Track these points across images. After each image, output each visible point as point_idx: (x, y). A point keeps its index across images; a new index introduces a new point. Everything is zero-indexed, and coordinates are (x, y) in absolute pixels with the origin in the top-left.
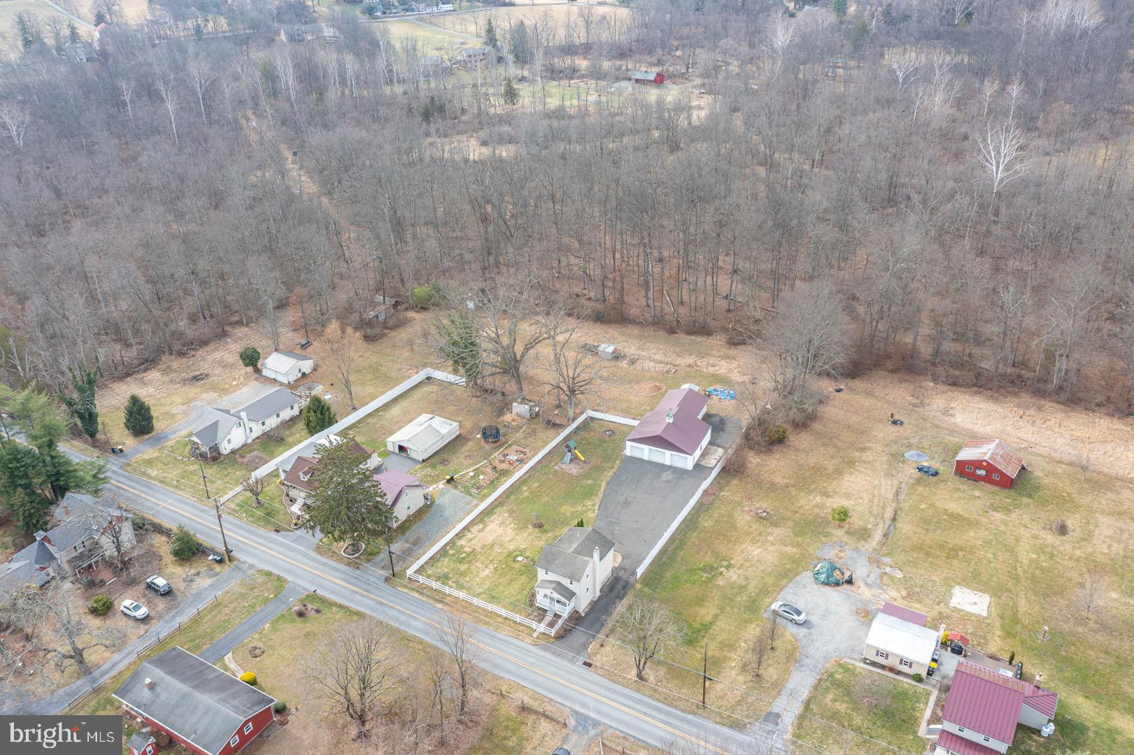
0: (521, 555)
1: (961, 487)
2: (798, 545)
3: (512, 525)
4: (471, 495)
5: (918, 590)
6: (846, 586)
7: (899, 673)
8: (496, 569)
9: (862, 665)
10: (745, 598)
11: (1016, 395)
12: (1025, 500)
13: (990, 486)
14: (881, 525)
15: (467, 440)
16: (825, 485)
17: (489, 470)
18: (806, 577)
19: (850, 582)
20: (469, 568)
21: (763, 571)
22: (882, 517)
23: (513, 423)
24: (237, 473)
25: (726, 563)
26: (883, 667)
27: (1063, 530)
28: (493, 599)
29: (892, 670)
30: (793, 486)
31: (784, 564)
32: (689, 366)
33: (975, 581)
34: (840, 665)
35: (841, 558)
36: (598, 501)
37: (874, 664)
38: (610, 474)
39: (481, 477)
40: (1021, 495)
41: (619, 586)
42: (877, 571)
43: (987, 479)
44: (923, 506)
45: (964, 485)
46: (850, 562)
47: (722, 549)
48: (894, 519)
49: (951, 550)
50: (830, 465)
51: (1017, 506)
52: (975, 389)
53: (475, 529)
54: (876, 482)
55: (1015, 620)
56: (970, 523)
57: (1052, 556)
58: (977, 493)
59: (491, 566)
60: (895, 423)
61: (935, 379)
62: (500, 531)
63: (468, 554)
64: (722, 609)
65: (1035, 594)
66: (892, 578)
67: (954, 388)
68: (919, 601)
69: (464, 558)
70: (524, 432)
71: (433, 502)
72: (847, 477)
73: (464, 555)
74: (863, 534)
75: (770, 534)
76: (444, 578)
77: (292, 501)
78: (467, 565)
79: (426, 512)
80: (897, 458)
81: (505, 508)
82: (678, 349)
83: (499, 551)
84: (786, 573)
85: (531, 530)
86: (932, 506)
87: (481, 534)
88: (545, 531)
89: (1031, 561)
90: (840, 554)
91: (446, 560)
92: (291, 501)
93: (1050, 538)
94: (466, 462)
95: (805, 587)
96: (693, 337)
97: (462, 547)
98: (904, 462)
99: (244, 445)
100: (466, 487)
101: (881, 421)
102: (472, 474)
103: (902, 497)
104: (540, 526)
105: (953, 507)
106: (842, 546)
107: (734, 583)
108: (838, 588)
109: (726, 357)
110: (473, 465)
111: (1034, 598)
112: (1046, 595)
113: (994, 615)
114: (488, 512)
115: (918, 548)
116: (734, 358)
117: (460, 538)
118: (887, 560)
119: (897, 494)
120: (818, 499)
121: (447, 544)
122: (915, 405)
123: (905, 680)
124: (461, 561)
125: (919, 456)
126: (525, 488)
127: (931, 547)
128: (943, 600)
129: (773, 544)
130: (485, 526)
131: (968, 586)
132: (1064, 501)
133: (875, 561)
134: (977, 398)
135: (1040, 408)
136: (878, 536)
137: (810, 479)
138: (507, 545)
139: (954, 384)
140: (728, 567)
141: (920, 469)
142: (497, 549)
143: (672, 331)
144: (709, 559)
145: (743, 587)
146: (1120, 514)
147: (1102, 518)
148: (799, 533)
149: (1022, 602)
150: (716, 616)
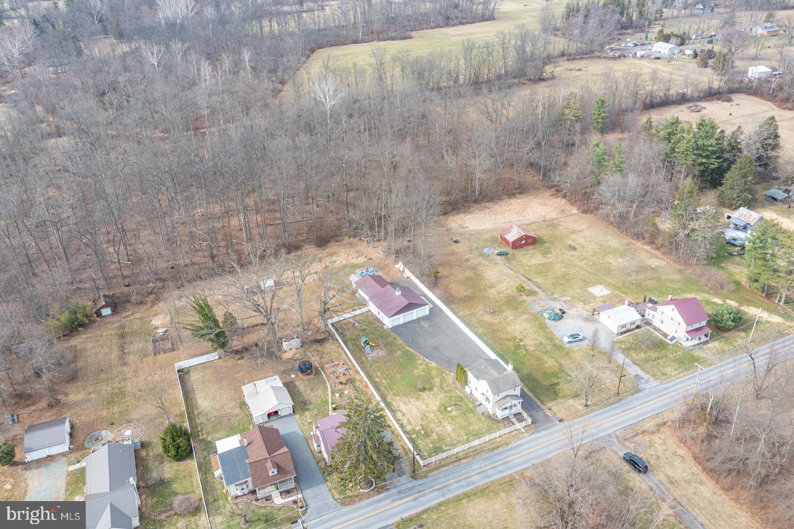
0: (446, 407)
1: (523, 253)
2: (524, 313)
3: (412, 400)
5: (582, 299)
7: (632, 330)
9: (620, 337)
10: (550, 347)
12: (547, 245)
13: (529, 247)
14: (530, 285)
15: (293, 382)
16: (484, 283)
17: (339, 386)
18: (550, 322)
21: (534, 332)
22: (525, 282)
23: (297, 355)
24: (179, 525)
26: (625, 332)
27: (574, 248)
29: (628, 331)
30: (476, 292)
31: (534, 324)
33: (587, 283)
34: (616, 343)
35: (543, 307)
36: (422, 357)
37: (622, 333)
38: (401, 341)
39: (346, 392)
40: (543, 244)
42: (562, 302)
43: (527, 244)
44: (527, 268)
45: (523, 251)
46: (549, 306)
47: (505, 335)
48: (529, 280)
49: (563, 277)
50: (469, 274)
51: (549, 248)
54: (497, 270)
55: (619, 287)
56: (550, 264)
57: (587, 259)
58: (531, 252)
59: (444, 424)
60: (456, 242)
62: (412, 407)
63: (424, 429)
65: (606, 274)
66: (569, 301)
68: (590, 302)
69: (426, 433)
70: (313, 355)
72: (485, 275)
73: (423, 432)
74: (532, 292)
75: (507, 317)
76: (437, 450)
80: (484, 256)
81: (390, 396)
82: (299, 264)
83: (433, 414)
84: (542, 326)
85: (424, 394)
86: (529, 266)
87: (407, 416)
88: (431, 390)
89: (586, 265)
90: (541, 306)
91: (421, 441)
92: (267, 500)
93: (576, 253)
94: (319, 393)
95: (557, 326)
97: (414, 429)
98: (489, 256)
102: (337, 395)
103: (515, 270)
105: (534, 262)
106: (535, 301)
107: (536, 344)
108: (565, 318)
110: (326, 391)
111: (609, 277)
112: (609, 273)
113: (612, 290)
115: (555, 284)
117: (404, 427)
118: (556, 296)
119: (512, 270)
120: (493, 291)
121: (406, 436)
122: (448, 231)
123: (636, 331)
124: (427, 435)
125: (489, 250)
126: (378, 379)
127: (557, 281)
128: (594, 297)
129: (516, 319)
131: (590, 286)
132: (555, 238)
133: (554, 299)
134: (462, 216)
135: (487, 208)
136: (535, 288)
137: (475, 285)
138: (430, 409)
140: (521, 340)
141: (499, 255)
142: (431, 415)
144: (510, 344)
145: (541, 343)
146: (574, 232)
147: (574, 237)
148: (516, 309)
149: (609, 280)
150: (556, 361)
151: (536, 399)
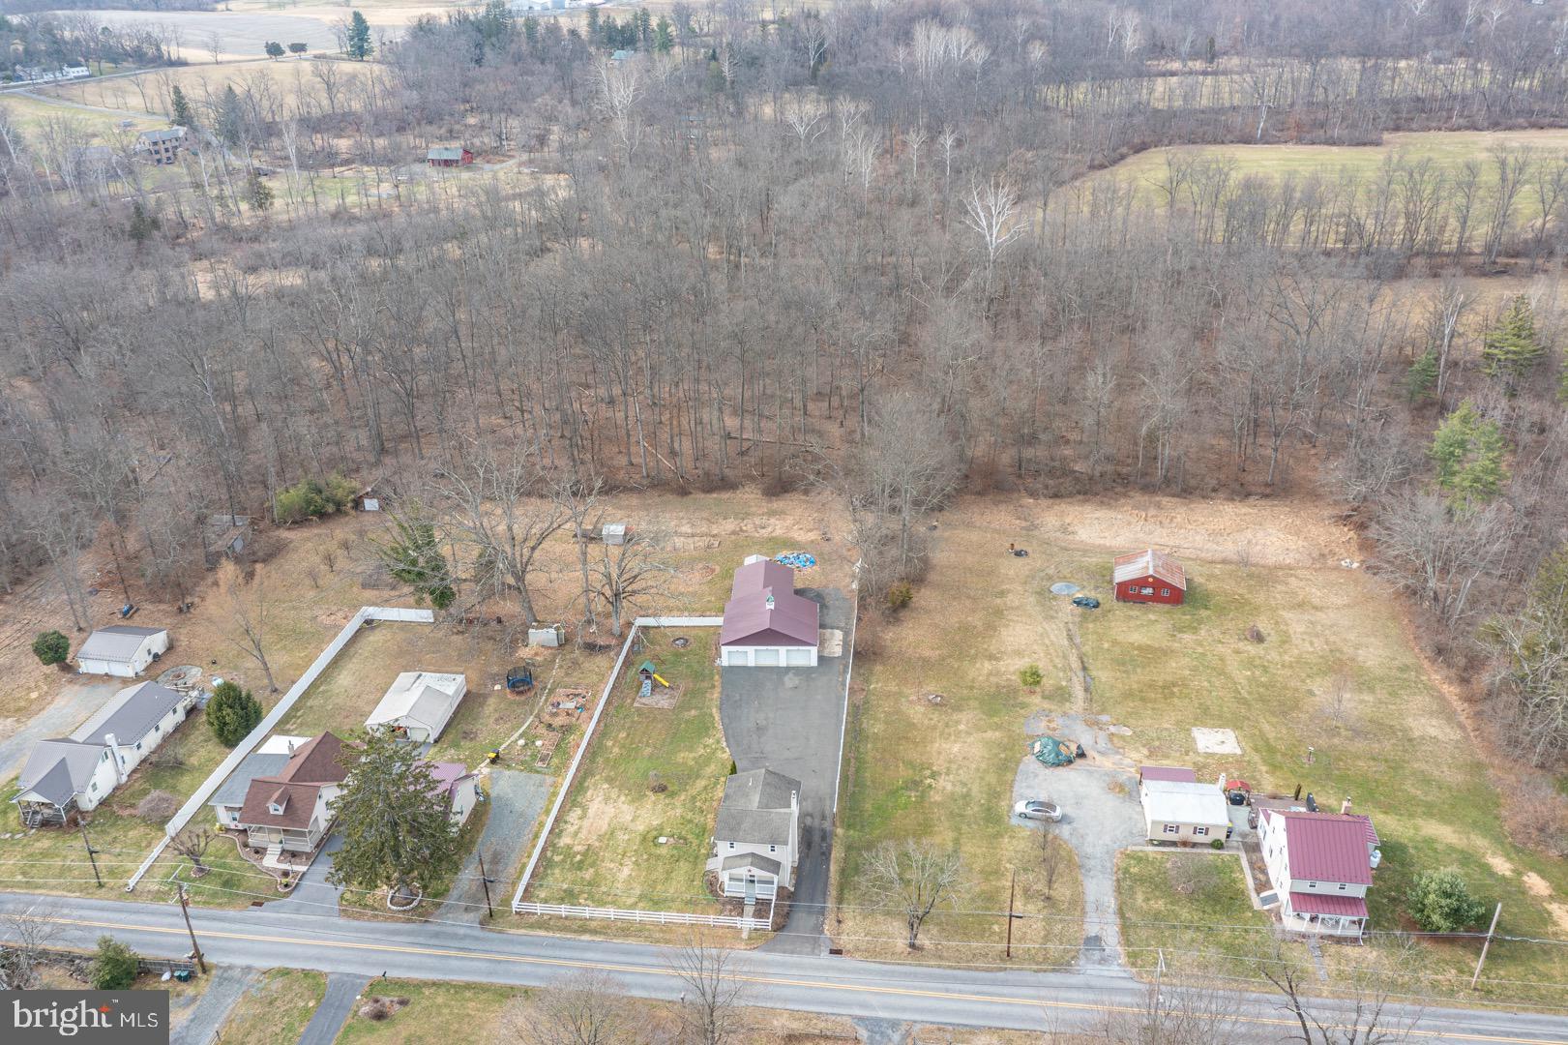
0: (661, 835)
1: (1131, 613)
2: (998, 727)
3: (623, 798)
4: (538, 772)
5: (1157, 743)
6: (1079, 761)
7: (1194, 845)
8: (636, 863)
9: (1151, 848)
10: (976, 809)
11: (1125, 495)
12: (1204, 613)
13: (1160, 605)
14: (1075, 679)
15: (485, 697)
16: (985, 646)
17: (541, 730)
18: (1030, 763)
19: (1082, 755)
20: (597, 874)
21: (978, 770)
22: (1071, 669)
23: (538, 658)
24: (131, 834)
25: (928, 773)
26: (1174, 844)
27: (1259, 638)
28: (657, 904)
29: (1185, 844)
30: (950, 656)
31: (996, 755)
32: (734, 533)
33: (1207, 716)
34: (1128, 856)
35: (1054, 729)
36: (720, 735)
37: (1163, 843)
38: (716, 695)
39: (539, 743)
40: (1197, 608)
41: (817, 838)
42: (1102, 736)
43: (1156, 598)
44: (1106, 646)
45: (1135, 611)
46: (1067, 732)
47: (913, 755)
48: (1084, 668)
49: (1164, 687)
50: (977, 620)
51: (1200, 622)
52: (1081, 497)
53: (574, 816)
54: (1040, 629)
55: (1271, 750)
56: (1166, 653)
57: (1265, 669)
58: (1152, 617)
59: (627, 861)
60: (1018, 554)
61: (1033, 494)
62: (610, 810)
63: (585, 854)
64: (958, 829)
65: (1273, 713)
66: (1122, 738)
67: (1058, 501)
68: (1166, 756)
69: (581, 862)
70: (561, 667)
71: (487, 796)
72: (1004, 632)
73: (578, 857)
74: (1061, 695)
75: (958, 722)
76: (569, 896)
77: (260, 851)
78: (591, 870)
79: (485, 812)
80: (1045, 595)
81: (597, 777)
82: (705, 515)
83: (626, 837)
84: (1006, 765)
85: (653, 798)
86: (1115, 643)
87: (586, 823)
88: (673, 795)
89: (1248, 678)
90: (1052, 725)
91: (557, 871)
92: (257, 852)
93: (1252, 649)
94: (502, 728)
95: (1036, 776)
96: (715, 495)
97: (569, 847)
98: (1055, 598)
99: (116, 789)
100: (523, 763)
101: (1001, 555)
102: (522, 742)
103: (1078, 640)
104: (662, 789)
105: (1137, 637)
106: (1048, 713)
107: (953, 794)
108: (1072, 766)
109: (772, 513)
110: (514, 729)
111: (1275, 720)
112: (1284, 714)
113: (1248, 750)
114: (577, 788)
115: (1128, 695)
116: (783, 512)
117: (559, 835)
118: (1104, 718)
119: (1070, 638)
120: (987, 666)
121: (544, 850)
122: (1027, 529)
123: (1206, 851)
124: (580, 866)
125: (1068, 587)
126: (610, 743)
127: (1141, 691)
128: (1189, 748)
129: (969, 734)
130: (585, 810)
131: (1205, 726)
132: (1241, 604)
133: (1093, 724)
134: (1088, 508)
135: (1159, 506)
136: (1079, 692)
137: (964, 643)
138: (632, 826)
139: (1056, 496)
140: (933, 775)
141: (1078, 603)
142: (622, 837)
143: (683, 492)
144: (904, 773)
145: (966, 796)
146: (1301, 606)
147: (1287, 615)
148: (991, 712)
149: (1266, 727)
150: (957, 841)
151: (833, 892)
